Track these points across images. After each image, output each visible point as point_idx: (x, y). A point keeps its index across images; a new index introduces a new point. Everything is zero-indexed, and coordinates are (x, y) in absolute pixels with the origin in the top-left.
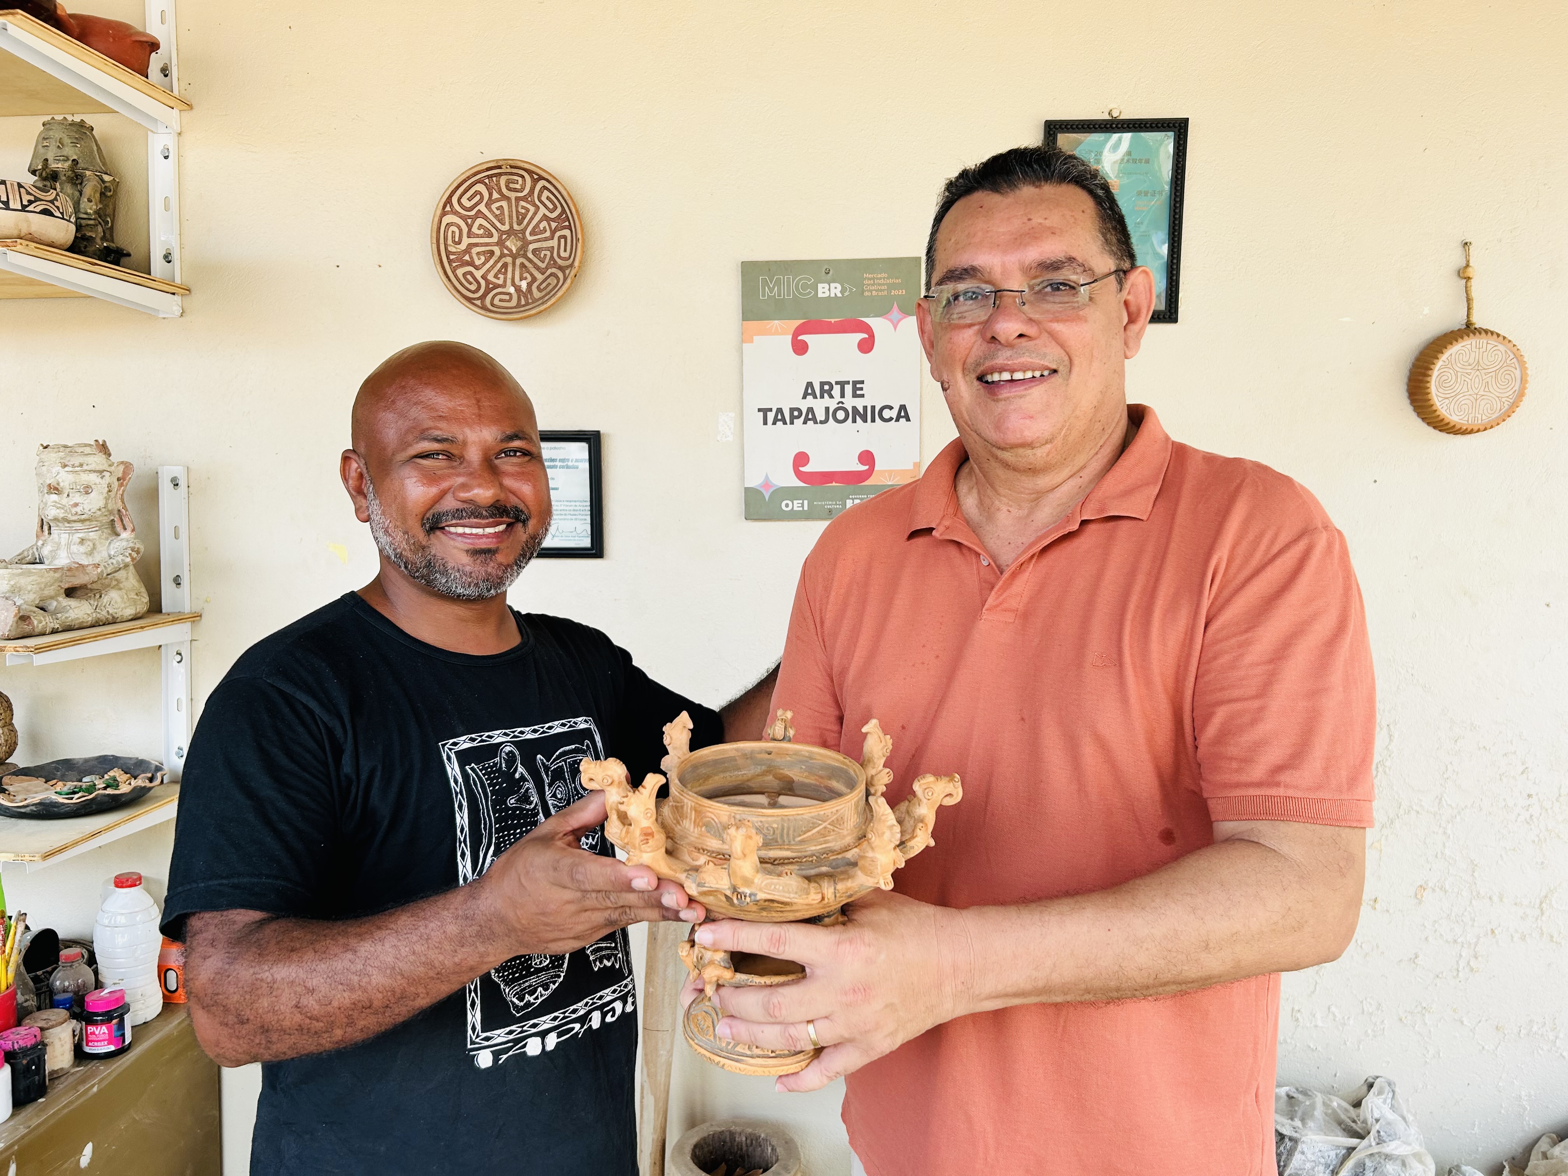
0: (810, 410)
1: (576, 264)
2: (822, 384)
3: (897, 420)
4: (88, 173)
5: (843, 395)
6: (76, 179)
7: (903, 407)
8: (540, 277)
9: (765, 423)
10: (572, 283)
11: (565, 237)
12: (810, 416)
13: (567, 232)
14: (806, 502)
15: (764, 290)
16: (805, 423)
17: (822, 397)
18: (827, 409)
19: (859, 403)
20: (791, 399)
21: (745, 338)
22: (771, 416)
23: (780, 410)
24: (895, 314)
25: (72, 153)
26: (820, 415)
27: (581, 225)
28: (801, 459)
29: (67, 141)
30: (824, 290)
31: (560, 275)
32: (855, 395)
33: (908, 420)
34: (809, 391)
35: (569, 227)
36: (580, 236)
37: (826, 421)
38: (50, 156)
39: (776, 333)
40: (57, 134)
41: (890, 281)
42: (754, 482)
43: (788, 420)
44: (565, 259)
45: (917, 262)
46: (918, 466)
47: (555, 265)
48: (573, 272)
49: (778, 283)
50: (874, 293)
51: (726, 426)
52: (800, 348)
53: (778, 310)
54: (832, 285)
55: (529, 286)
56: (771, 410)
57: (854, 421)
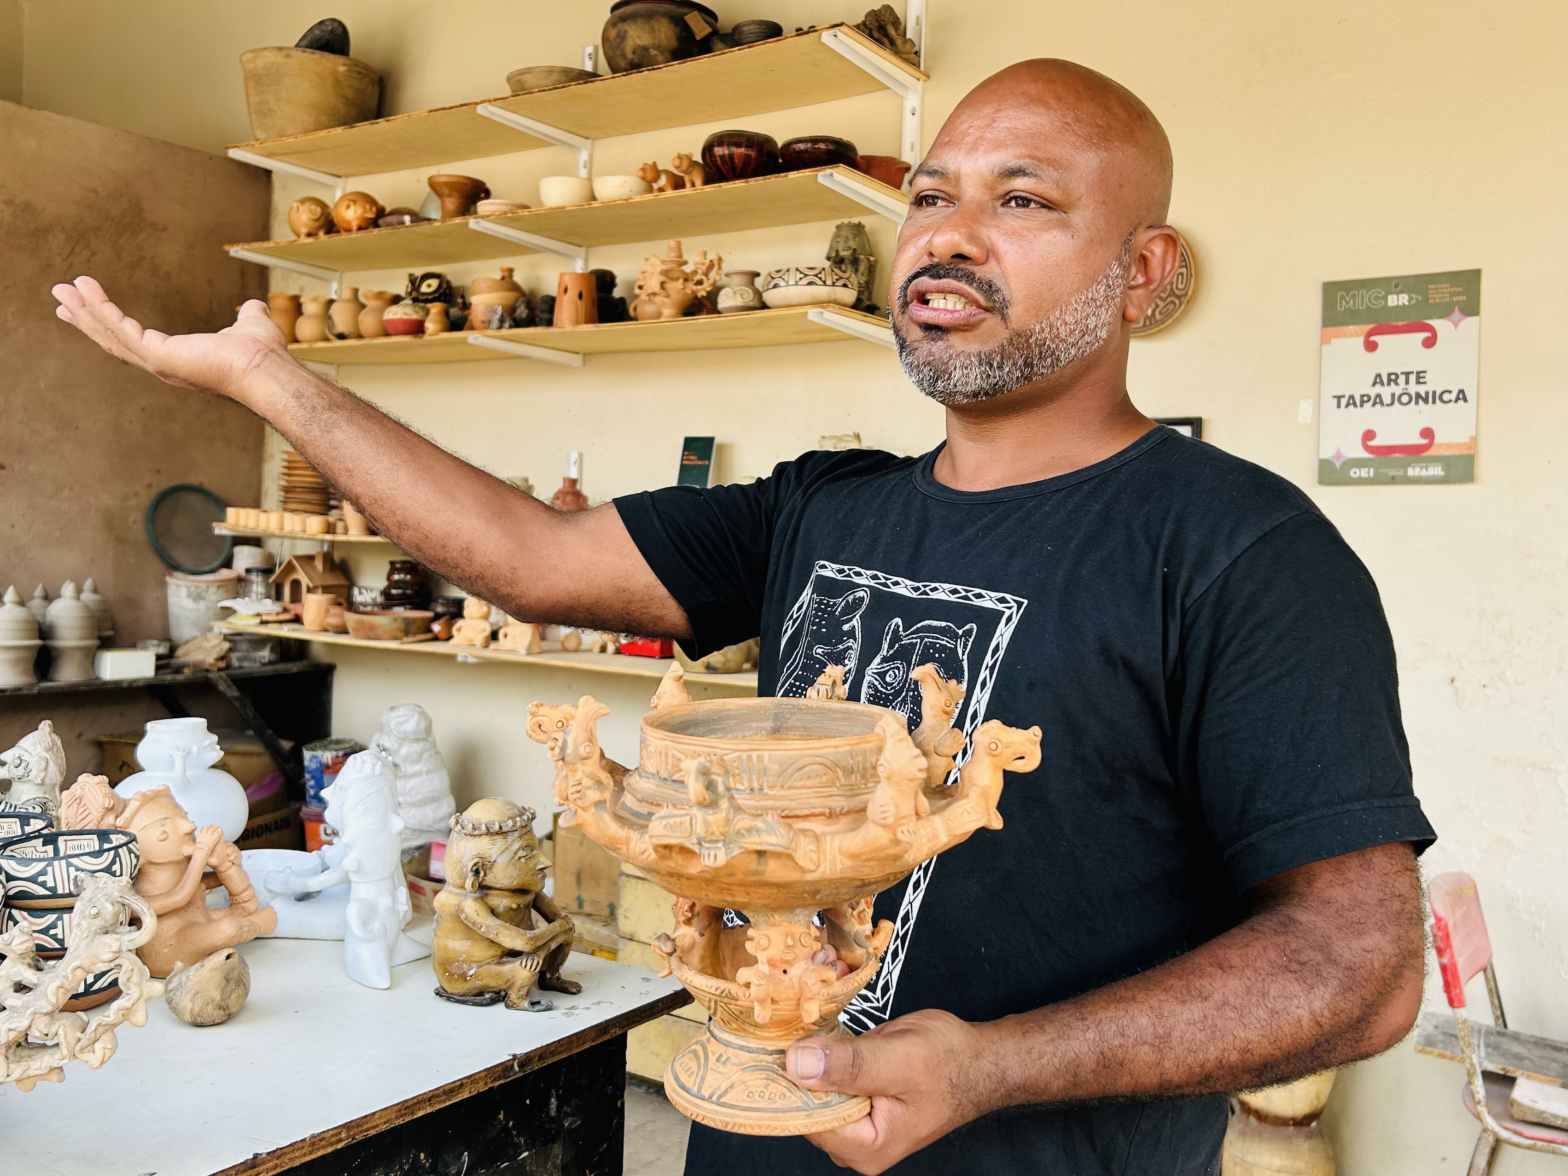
0: (1379, 396)
1: (1190, 293)
2: (1389, 375)
3: (1456, 401)
4: (862, 257)
5: (1407, 383)
6: (855, 262)
7: (1462, 391)
8: (1162, 304)
9: (1339, 406)
10: (1185, 307)
11: (1182, 274)
12: (1378, 400)
13: (1184, 270)
14: (1372, 470)
15: (1341, 302)
16: (1374, 405)
17: (1389, 384)
18: (1393, 395)
19: (1422, 390)
20: (1363, 386)
21: (1325, 340)
22: (1344, 401)
23: (1352, 397)
24: (1457, 315)
25: (853, 244)
26: (1387, 399)
27: (1195, 264)
28: (1369, 435)
29: (851, 237)
30: (1393, 301)
31: (1177, 302)
32: (1418, 382)
33: (1465, 400)
34: (1378, 380)
35: (1186, 266)
36: (1193, 272)
37: (1392, 403)
38: (840, 248)
39: (1352, 336)
40: (845, 232)
41: (1453, 290)
42: (1327, 453)
43: (1358, 403)
44: (1182, 290)
45: (1477, 273)
46: (1474, 440)
47: (1174, 295)
48: (1187, 298)
49: (1354, 297)
50: (1438, 300)
51: (1306, 408)
52: (1371, 347)
53: (1352, 317)
54: (1401, 296)
55: (1154, 311)
56: (1344, 396)
57: (1417, 403)
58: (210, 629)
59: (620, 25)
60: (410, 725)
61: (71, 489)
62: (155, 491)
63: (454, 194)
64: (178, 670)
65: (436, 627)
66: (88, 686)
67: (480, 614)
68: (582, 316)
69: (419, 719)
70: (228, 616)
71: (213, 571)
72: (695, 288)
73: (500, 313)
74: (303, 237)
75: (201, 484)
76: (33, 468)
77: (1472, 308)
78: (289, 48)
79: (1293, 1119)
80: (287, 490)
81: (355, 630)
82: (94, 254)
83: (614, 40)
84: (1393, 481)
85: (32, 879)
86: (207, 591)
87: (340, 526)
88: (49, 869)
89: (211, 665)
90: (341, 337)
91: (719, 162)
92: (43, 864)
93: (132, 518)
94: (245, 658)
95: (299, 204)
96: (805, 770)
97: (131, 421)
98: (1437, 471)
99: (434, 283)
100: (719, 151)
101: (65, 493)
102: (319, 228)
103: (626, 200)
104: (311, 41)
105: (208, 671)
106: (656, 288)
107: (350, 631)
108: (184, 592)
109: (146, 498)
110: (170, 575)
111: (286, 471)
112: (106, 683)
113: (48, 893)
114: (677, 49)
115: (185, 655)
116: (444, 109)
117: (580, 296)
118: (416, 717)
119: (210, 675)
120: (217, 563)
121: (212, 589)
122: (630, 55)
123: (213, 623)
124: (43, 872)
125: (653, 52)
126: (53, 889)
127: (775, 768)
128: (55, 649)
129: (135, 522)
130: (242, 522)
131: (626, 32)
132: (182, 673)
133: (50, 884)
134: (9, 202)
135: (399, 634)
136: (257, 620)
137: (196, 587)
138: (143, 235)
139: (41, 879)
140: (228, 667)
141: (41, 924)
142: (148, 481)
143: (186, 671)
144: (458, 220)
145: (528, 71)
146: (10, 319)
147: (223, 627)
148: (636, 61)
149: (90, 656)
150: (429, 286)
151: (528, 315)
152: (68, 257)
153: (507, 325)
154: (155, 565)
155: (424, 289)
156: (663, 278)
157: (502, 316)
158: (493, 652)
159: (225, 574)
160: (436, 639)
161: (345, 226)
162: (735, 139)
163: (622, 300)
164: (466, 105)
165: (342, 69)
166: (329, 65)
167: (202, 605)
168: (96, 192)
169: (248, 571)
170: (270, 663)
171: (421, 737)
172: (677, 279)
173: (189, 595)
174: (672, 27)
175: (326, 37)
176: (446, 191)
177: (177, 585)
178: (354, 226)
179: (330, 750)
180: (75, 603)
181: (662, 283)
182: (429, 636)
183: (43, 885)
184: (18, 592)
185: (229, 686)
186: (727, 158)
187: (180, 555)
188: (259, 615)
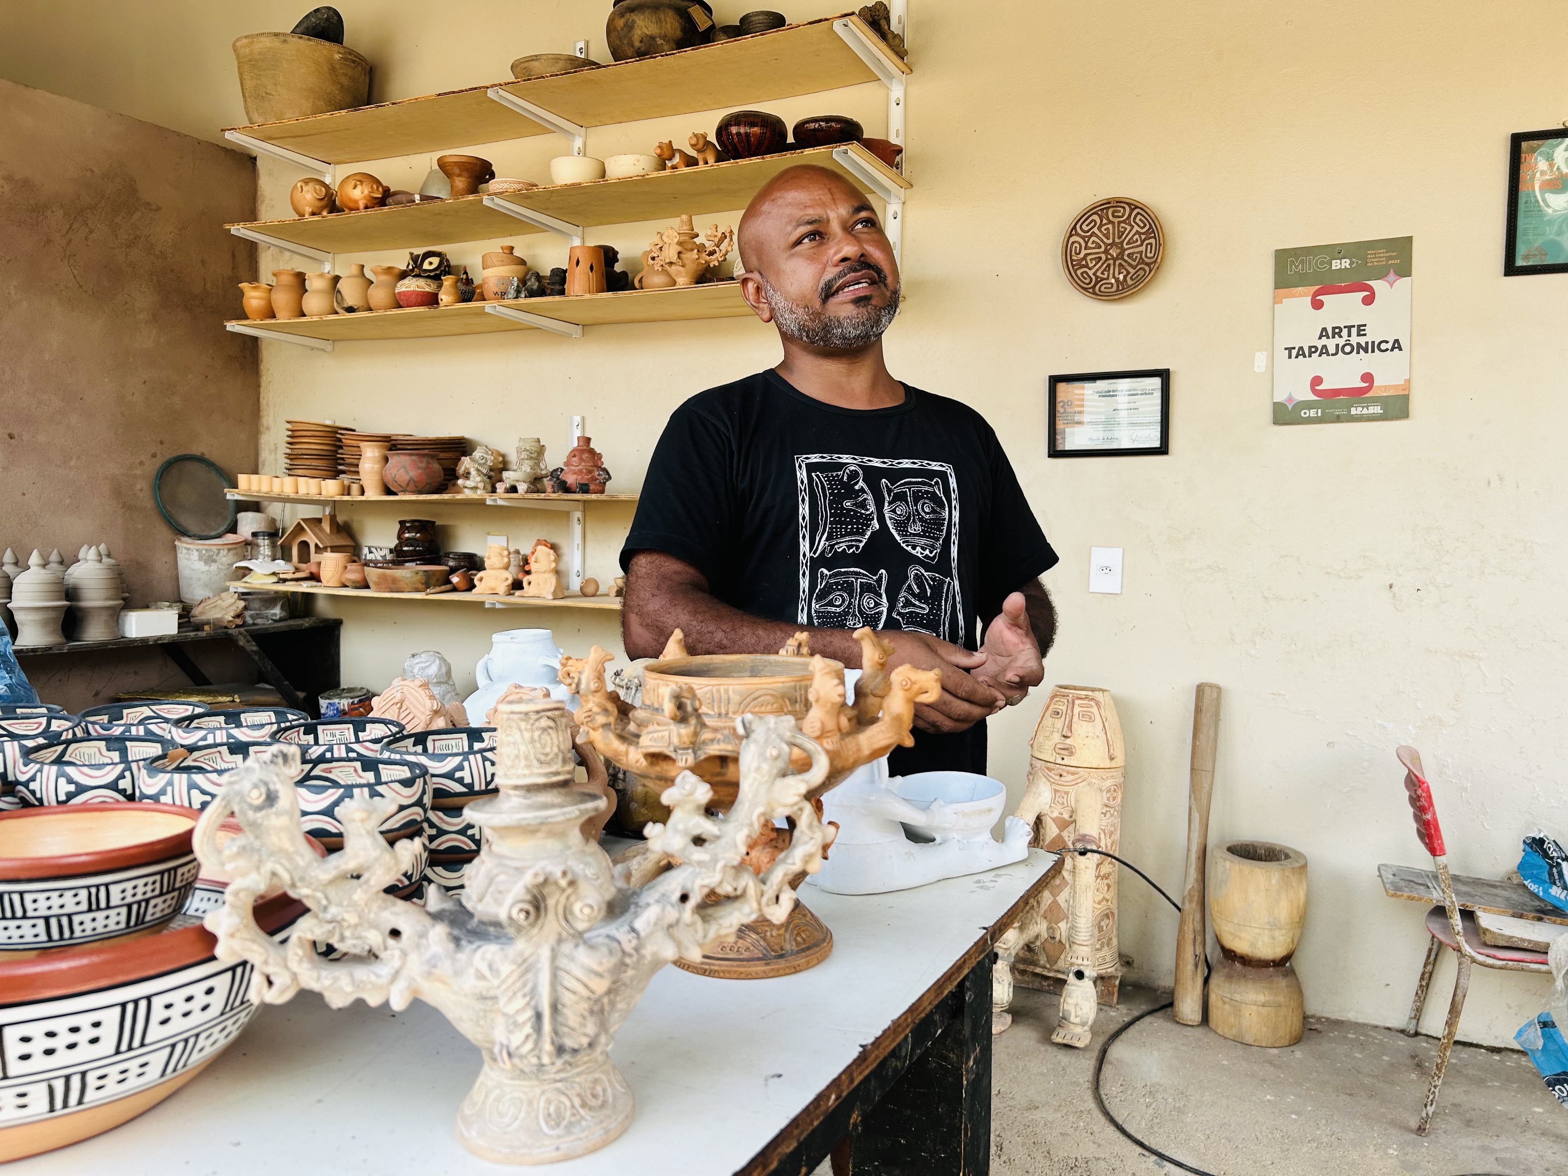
0: (1324, 347)
1: (1159, 260)
2: (1334, 328)
3: (1392, 350)
5: (1349, 335)
7: (1397, 341)
8: (1132, 271)
9: (1290, 357)
10: (1155, 273)
11: (1151, 244)
12: (1324, 351)
13: (1153, 241)
14: (1320, 411)
15: (1291, 267)
16: (1320, 355)
17: (1333, 337)
18: (1337, 345)
19: (1362, 340)
20: (1311, 339)
21: (1277, 301)
22: (1294, 352)
23: (1301, 348)
24: (1392, 276)
26: (1332, 350)
27: (1163, 235)
28: (1317, 381)
30: (1336, 265)
31: (1147, 269)
32: (1359, 335)
33: (1401, 349)
34: (1324, 333)
35: (1155, 237)
36: (1162, 242)
37: (1336, 353)
39: (1300, 296)
41: (1388, 254)
42: (1280, 398)
43: (1307, 354)
44: (1151, 258)
45: (1410, 239)
46: (1408, 381)
47: (1144, 262)
48: (1157, 266)
49: (1302, 262)
50: (1375, 264)
51: (1260, 361)
52: (1317, 305)
53: (1302, 280)
54: (1343, 261)
55: (1125, 277)
56: (1294, 348)
57: (1358, 353)
58: (227, 589)
59: (628, 16)
60: (433, 670)
61: (78, 458)
62: (159, 462)
63: (465, 173)
64: (199, 627)
65: (455, 579)
66: (115, 644)
67: (501, 565)
68: (594, 286)
69: (440, 665)
70: (244, 576)
71: (219, 536)
72: (708, 258)
73: (516, 284)
74: (307, 216)
75: (203, 454)
76: (41, 438)
77: (1405, 270)
78: (284, 34)
79: (1273, 961)
80: (290, 457)
81: (376, 584)
82: (91, 232)
83: (622, 29)
84: (1338, 419)
85: (449, 776)
86: (218, 554)
87: (355, 488)
88: (466, 764)
89: (230, 622)
90: (350, 310)
91: (736, 140)
92: (459, 759)
93: (138, 487)
94: (258, 616)
95: (303, 185)
96: (760, 700)
97: (133, 394)
98: (1377, 410)
99: (436, 261)
100: (734, 130)
101: (73, 463)
102: (323, 208)
103: (643, 176)
104: (307, 29)
105: (226, 627)
106: (674, 259)
107: (371, 585)
108: (195, 555)
109: (152, 467)
110: (179, 540)
111: (289, 439)
112: (134, 641)
113: (464, 790)
114: (682, 39)
115: (201, 613)
116: (454, 92)
117: (592, 268)
118: (438, 661)
119: (230, 631)
120: (222, 529)
121: (223, 552)
122: (637, 44)
123: (228, 583)
124: (460, 768)
125: (659, 41)
126: (470, 786)
127: (735, 698)
128: (80, 609)
129: (141, 490)
130: (255, 488)
131: (634, 21)
132: (203, 630)
133: (468, 780)
134: (9, 178)
135: (421, 586)
136: (275, 579)
137: (207, 550)
138: (138, 214)
139: (458, 775)
140: (244, 624)
141: (458, 824)
142: (153, 451)
143: (206, 628)
144: (471, 197)
145: (535, 58)
146: (13, 292)
147: (240, 586)
148: (643, 49)
149: (115, 615)
150: (431, 263)
151: (538, 286)
152: (67, 232)
153: (523, 295)
154: (163, 532)
155: (426, 266)
156: (679, 249)
157: (518, 286)
158: (517, 598)
159: (230, 538)
160: (455, 589)
161: (351, 205)
162: (751, 119)
163: (624, 274)
164: (476, 88)
165: (337, 56)
166: (325, 52)
167: (214, 567)
168: (92, 171)
169: (255, 534)
170: (281, 620)
171: (442, 680)
172: (692, 250)
173: (200, 559)
174: (678, 18)
175: (322, 25)
176: (457, 171)
177: (188, 549)
178: (361, 205)
179: (346, 697)
180: (98, 565)
181: (679, 253)
182: (448, 587)
183: (460, 781)
184: (41, 555)
185: (248, 641)
186: (743, 136)
187: (188, 522)
188: (274, 574)
